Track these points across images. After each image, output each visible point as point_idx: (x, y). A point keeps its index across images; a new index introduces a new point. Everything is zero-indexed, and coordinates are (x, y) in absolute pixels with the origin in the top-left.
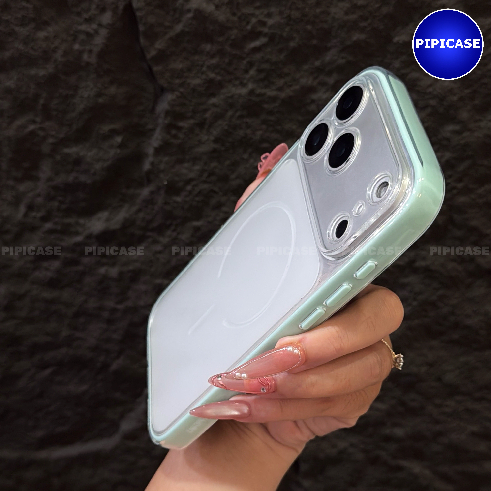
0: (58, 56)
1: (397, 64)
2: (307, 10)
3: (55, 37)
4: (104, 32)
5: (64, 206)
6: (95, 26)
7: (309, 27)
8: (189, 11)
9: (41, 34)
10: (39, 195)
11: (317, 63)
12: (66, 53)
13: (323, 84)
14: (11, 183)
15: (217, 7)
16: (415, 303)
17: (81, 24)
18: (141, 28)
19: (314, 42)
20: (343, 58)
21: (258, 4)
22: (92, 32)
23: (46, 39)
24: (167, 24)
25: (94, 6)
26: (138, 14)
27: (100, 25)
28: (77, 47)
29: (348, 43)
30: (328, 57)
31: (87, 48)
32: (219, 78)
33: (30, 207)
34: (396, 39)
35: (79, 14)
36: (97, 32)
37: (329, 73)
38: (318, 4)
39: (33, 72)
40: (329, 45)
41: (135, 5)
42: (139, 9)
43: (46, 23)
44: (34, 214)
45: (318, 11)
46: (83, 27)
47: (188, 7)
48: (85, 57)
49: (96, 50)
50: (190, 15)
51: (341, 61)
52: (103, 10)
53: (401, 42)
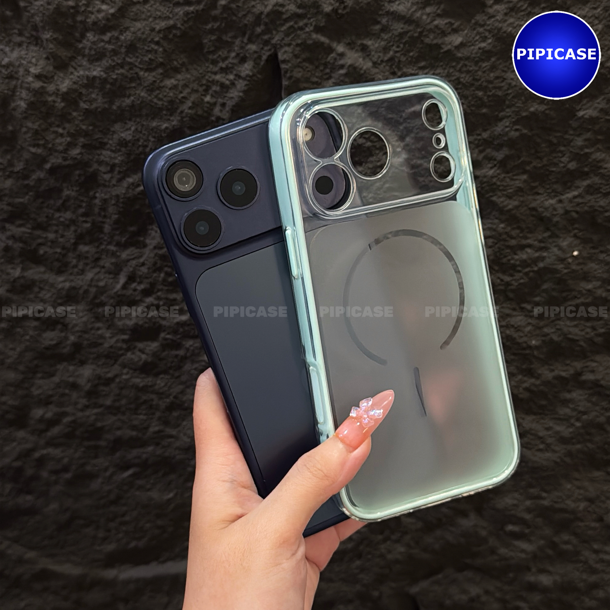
0: (186, 107)
1: (579, 142)
2: (480, 73)
3: (186, 86)
4: (241, 85)
5: (170, 279)
6: (232, 77)
7: (480, 94)
8: (342, 67)
9: (169, 82)
10: (143, 264)
11: (485, 135)
12: (195, 105)
13: (490, 159)
14: (112, 248)
15: (375, 64)
16: (578, 424)
17: (215, 73)
18: (285, 83)
19: (484, 110)
20: (517, 130)
21: (423, 64)
22: (227, 82)
23: (175, 87)
24: (315, 79)
25: (233, 54)
26: (283, 66)
27: (238, 76)
28: (208, 98)
29: (524, 114)
30: (499, 129)
31: (220, 100)
32: (369, 144)
33: (131, 278)
34: (581, 114)
35: (214, 62)
36: (233, 84)
37: (499, 147)
38: (493, 68)
39: (154, 124)
40: (502, 114)
41: (281, 57)
42: (284, 61)
43: (177, 70)
44: (134, 285)
45: (492, 75)
46: (218, 77)
47: (341, 62)
48: (217, 111)
49: (230, 104)
50: (342, 72)
51: (514, 134)
52: (243, 60)
53: (586, 116)
